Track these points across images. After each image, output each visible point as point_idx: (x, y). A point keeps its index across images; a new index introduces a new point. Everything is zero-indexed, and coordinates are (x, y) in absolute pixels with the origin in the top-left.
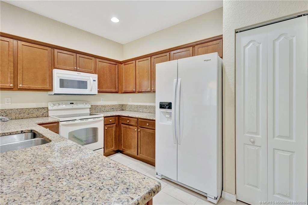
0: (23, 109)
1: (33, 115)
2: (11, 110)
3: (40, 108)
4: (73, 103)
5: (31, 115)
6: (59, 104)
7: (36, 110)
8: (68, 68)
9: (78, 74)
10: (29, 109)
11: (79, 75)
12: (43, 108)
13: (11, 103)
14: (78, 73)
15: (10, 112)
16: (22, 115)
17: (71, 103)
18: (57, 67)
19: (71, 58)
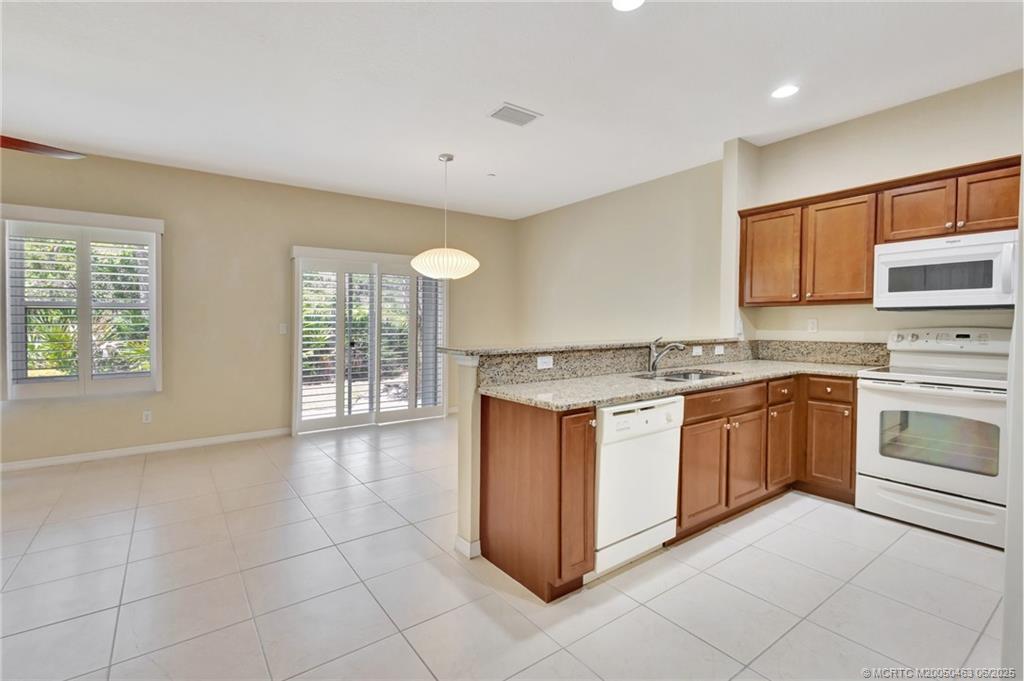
0: (836, 343)
1: (855, 358)
2: (816, 343)
3: (873, 344)
4: (967, 336)
5: (851, 358)
6: (915, 337)
7: (862, 347)
8: (924, 231)
9: (949, 245)
10: (847, 344)
11: (955, 245)
12: (878, 344)
13: (818, 328)
14: (948, 242)
15: (814, 347)
16: (833, 355)
17: (958, 336)
18: (891, 238)
19: (938, 198)
